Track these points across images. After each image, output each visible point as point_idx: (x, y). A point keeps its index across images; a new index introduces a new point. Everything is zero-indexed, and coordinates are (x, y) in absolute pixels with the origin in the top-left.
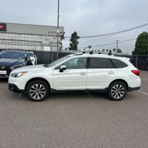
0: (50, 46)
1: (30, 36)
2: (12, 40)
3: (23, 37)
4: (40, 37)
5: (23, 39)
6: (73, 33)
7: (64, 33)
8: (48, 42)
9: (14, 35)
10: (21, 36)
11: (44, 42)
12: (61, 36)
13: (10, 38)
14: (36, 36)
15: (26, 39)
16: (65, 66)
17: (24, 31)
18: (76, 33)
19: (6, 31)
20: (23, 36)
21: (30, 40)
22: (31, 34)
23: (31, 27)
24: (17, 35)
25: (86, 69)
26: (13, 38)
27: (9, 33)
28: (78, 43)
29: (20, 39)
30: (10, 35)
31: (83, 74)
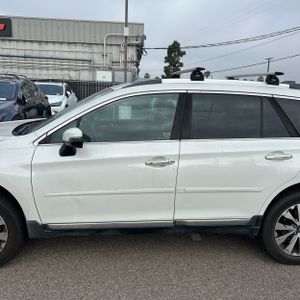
0: (110, 69)
1: (65, 47)
2: (25, 57)
3: (50, 50)
4: (87, 49)
5: (50, 55)
6: (171, 43)
7: (144, 37)
8: (106, 62)
9: (28, 46)
10: (44, 47)
11: (98, 60)
12: (137, 46)
13: (22, 53)
14: (79, 48)
15: (57, 55)
16: (76, 133)
17: (52, 35)
18: (179, 45)
19: (11, 35)
20: (50, 47)
21: (66, 56)
22: (69, 43)
23: (67, 27)
24: (36, 46)
25: (175, 143)
26: (28, 53)
27: (17, 41)
28: (181, 65)
29: (44, 54)
30: (21, 45)
31: (161, 162)
